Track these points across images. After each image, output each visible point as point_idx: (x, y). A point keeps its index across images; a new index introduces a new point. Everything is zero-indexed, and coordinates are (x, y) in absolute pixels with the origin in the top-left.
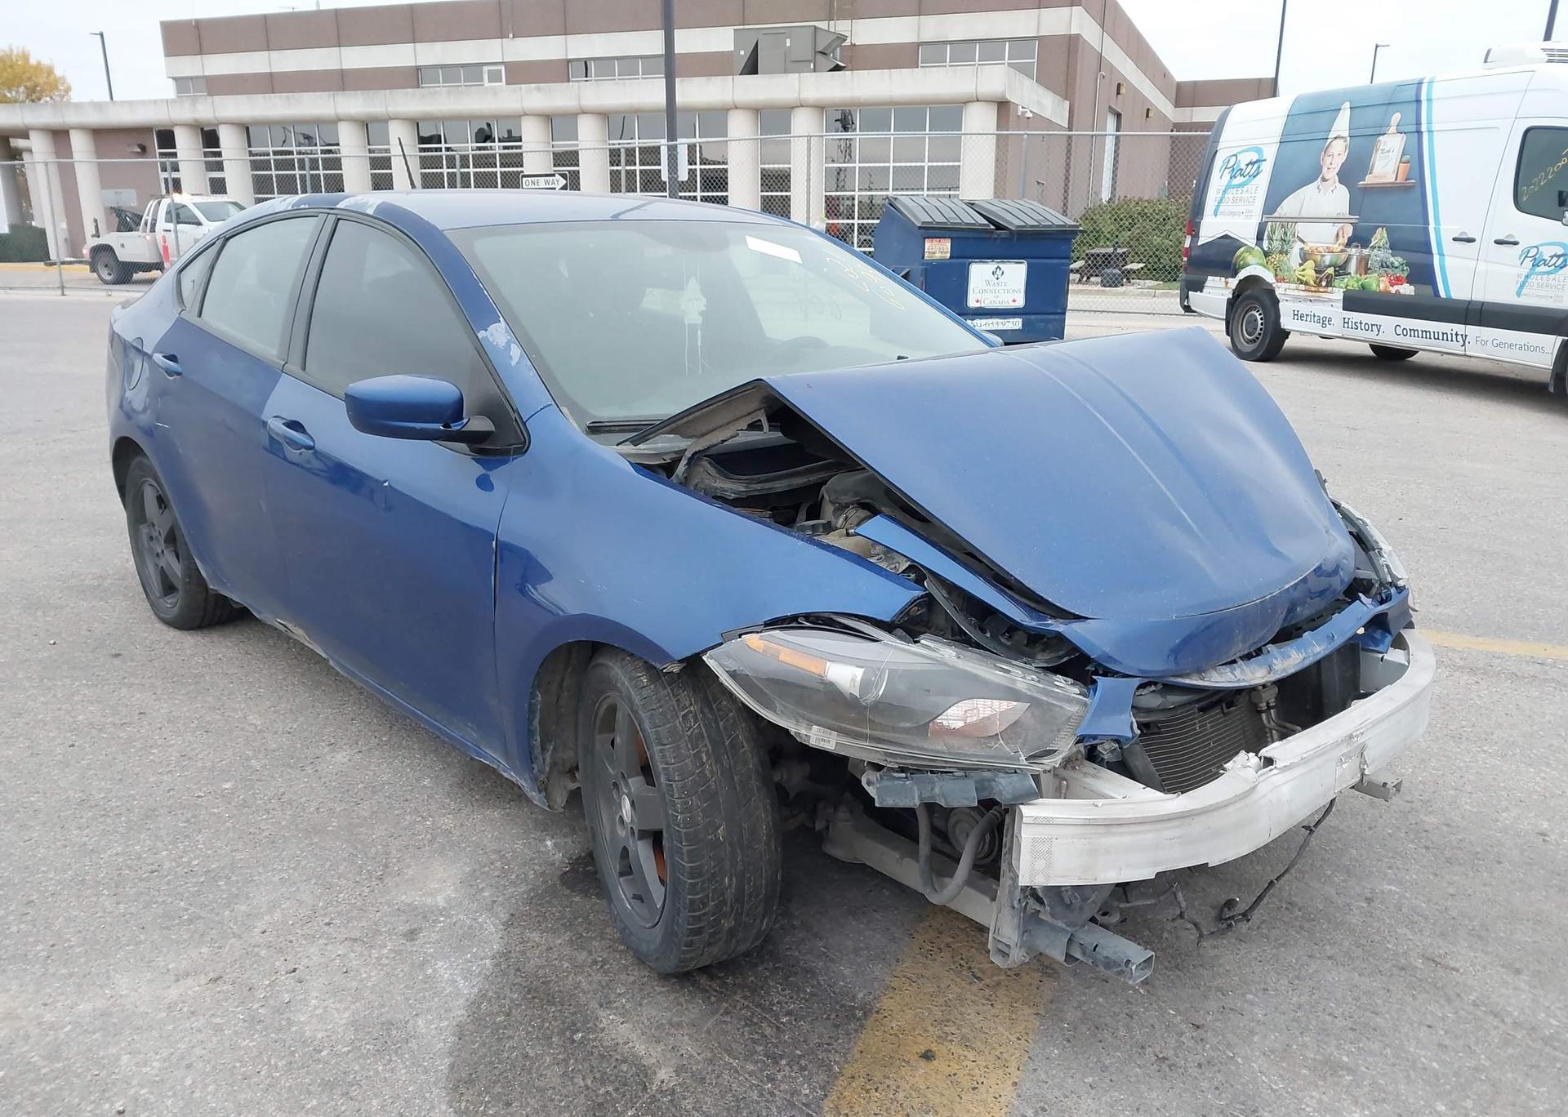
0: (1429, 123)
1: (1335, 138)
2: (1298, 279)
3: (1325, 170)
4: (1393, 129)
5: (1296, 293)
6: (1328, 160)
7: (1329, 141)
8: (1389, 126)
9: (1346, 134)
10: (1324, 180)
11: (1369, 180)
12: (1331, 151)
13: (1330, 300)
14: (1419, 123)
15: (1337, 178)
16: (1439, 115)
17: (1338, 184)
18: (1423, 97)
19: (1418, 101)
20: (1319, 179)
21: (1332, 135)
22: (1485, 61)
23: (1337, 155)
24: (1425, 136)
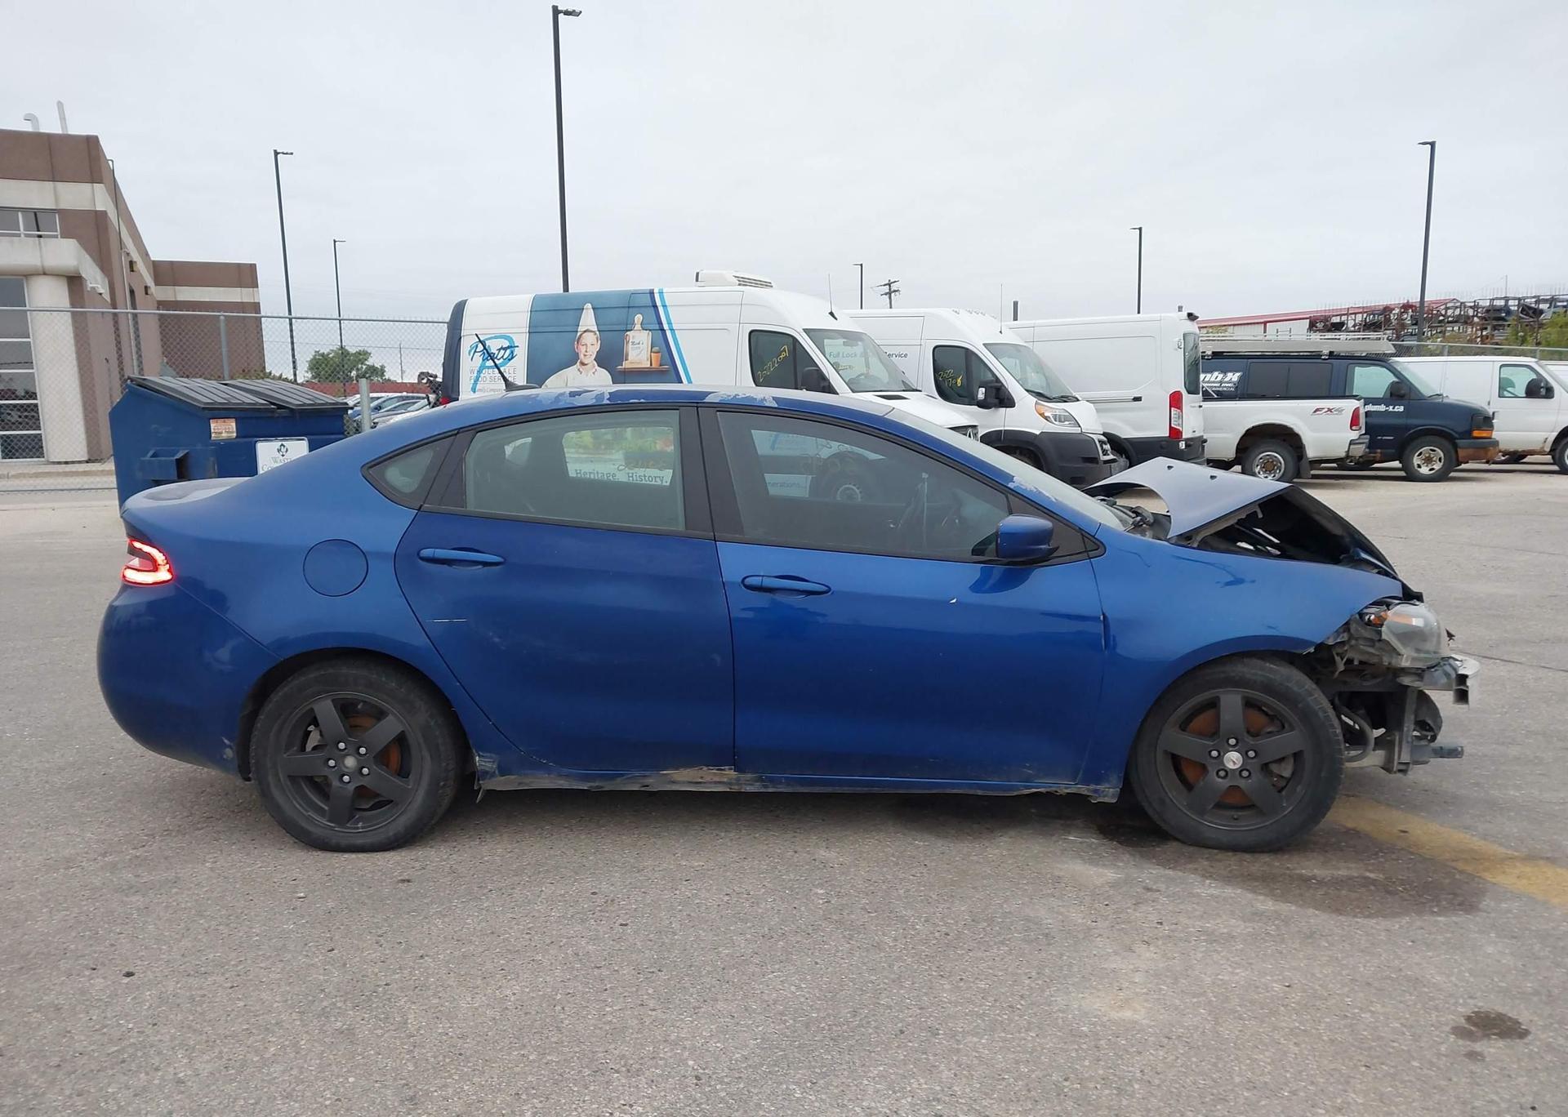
0: (670, 323)
1: (585, 331)
2: (577, 445)
3: (581, 356)
4: (638, 327)
5: (576, 456)
6: (583, 349)
7: (579, 334)
8: (633, 323)
9: (595, 328)
10: (583, 364)
11: (626, 365)
12: (583, 341)
13: (611, 460)
14: (660, 323)
15: (595, 363)
16: (676, 317)
17: (597, 367)
18: (659, 303)
19: (655, 307)
20: (578, 363)
21: (581, 329)
22: (697, 280)
23: (590, 345)
24: (669, 334)
